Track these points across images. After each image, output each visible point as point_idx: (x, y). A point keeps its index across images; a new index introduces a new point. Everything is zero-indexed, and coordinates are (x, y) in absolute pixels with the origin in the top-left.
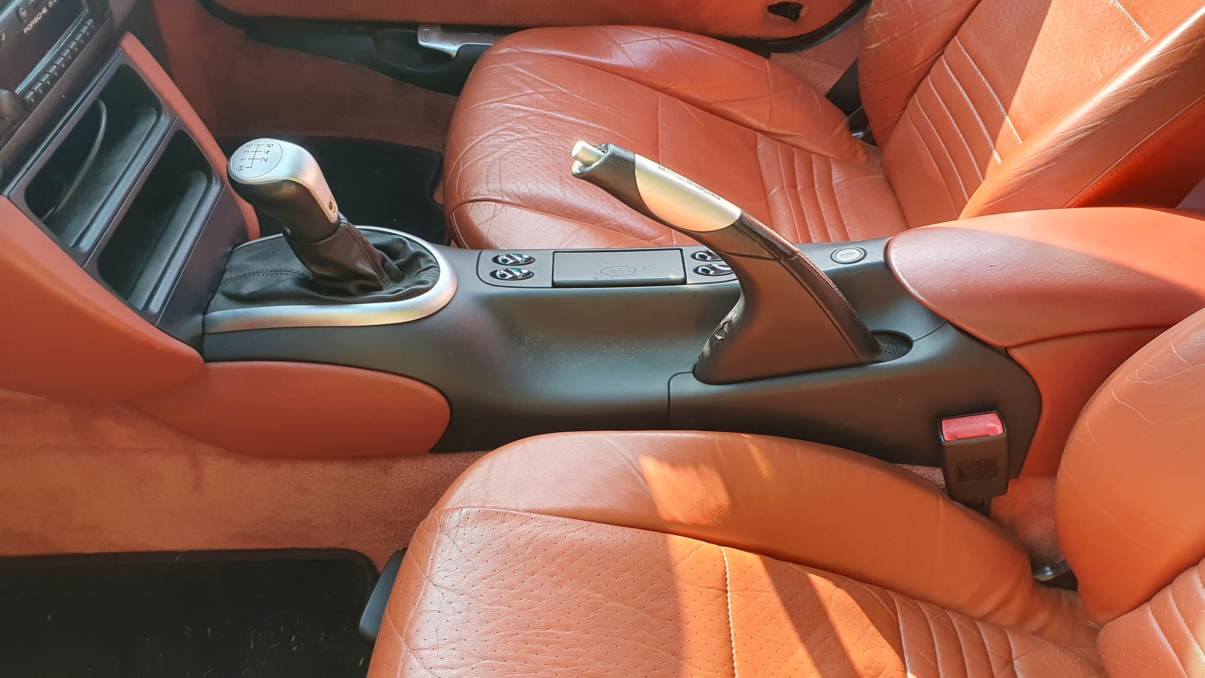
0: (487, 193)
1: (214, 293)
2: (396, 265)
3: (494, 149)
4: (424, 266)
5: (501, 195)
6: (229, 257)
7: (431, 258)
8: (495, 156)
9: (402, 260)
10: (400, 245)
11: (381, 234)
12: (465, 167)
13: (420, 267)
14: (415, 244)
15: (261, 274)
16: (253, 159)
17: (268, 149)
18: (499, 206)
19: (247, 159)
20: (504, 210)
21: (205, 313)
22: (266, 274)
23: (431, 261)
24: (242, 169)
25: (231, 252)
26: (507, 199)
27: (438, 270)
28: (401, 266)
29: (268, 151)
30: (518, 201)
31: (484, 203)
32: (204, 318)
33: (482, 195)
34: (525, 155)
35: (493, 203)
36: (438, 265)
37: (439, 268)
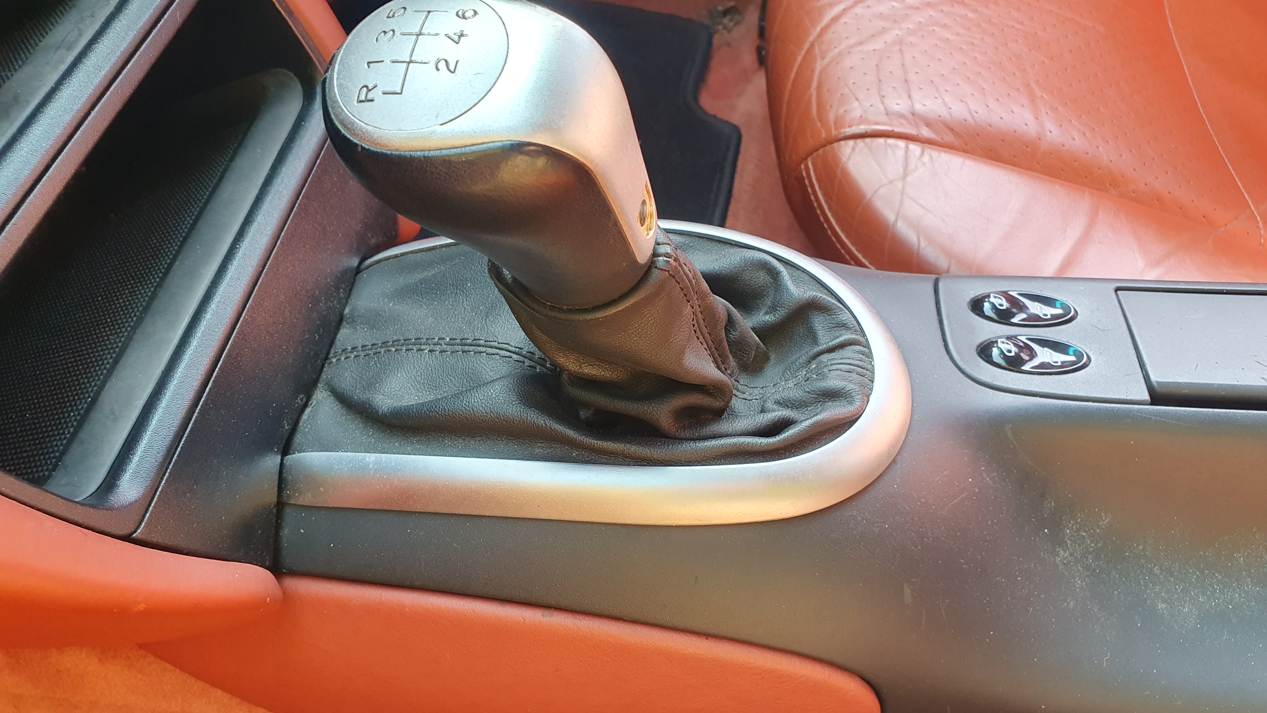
0: (884, 118)
1: (309, 389)
2: (754, 329)
3: (883, 24)
4: (825, 339)
5: (913, 123)
6: (353, 284)
7: (845, 317)
8: (889, 37)
9: (768, 318)
10: (762, 278)
11: (714, 244)
12: (826, 61)
13: (815, 340)
14: (804, 275)
15: (427, 348)
16: (409, 63)
17: (461, 25)
18: (915, 149)
19: (387, 61)
20: (926, 158)
21: (286, 451)
22: (438, 348)
23: (843, 326)
24: (370, 97)
25: (358, 270)
26: (926, 132)
27: (866, 350)
28: (764, 333)
29: (462, 35)
30: (949, 138)
31: (881, 141)
32: (282, 464)
33: (876, 123)
34: (949, 36)
35: (901, 143)
36: (864, 335)
37: (868, 346)
